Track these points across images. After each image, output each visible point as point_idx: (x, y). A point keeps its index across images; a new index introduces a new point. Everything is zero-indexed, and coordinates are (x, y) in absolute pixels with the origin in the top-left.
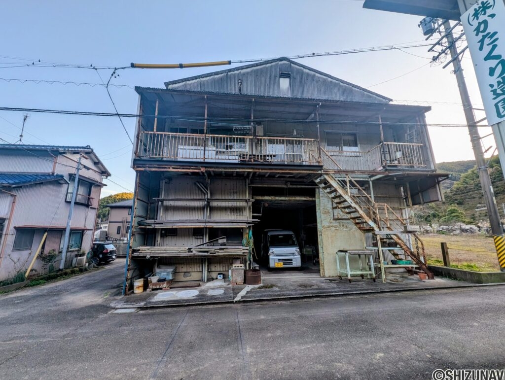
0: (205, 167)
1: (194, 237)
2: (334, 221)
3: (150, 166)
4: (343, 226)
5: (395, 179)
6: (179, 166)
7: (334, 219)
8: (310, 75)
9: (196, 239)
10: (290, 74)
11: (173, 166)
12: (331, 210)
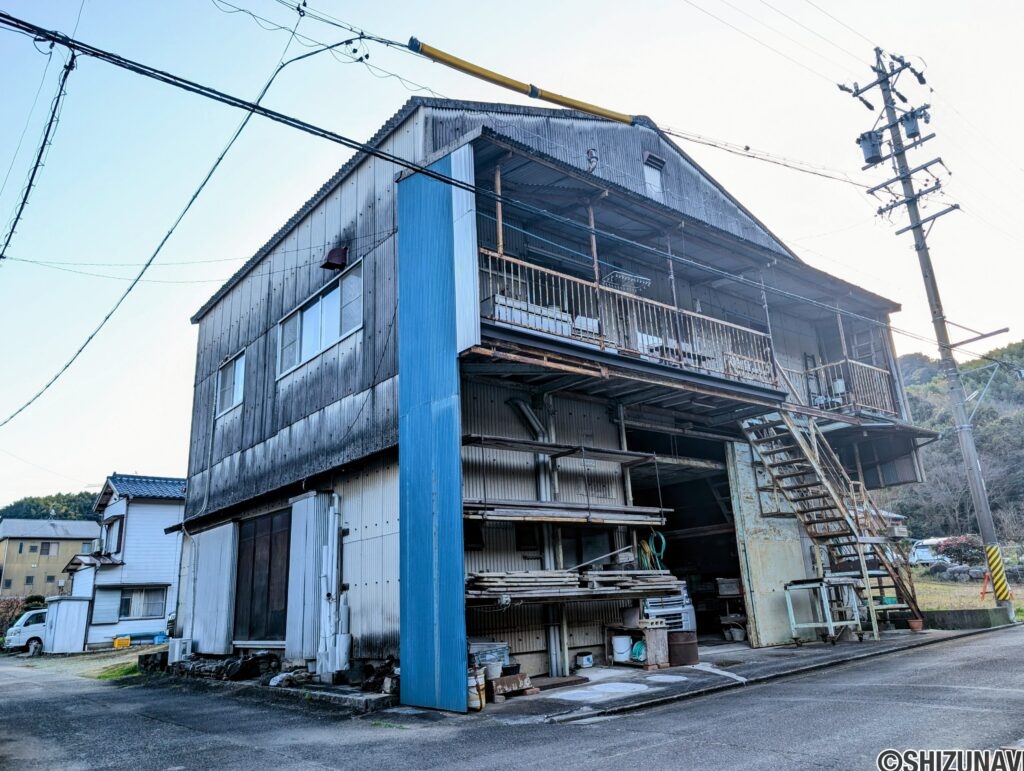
0: (610, 367)
1: (520, 554)
2: (762, 520)
3: (503, 346)
4: (775, 529)
5: (865, 435)
6: (561, 355)
7: (763, 516)
8: (692, 175)
9: (525, 558)
10: (664, 163)
11: (549, 355)
12: (755, 494)
